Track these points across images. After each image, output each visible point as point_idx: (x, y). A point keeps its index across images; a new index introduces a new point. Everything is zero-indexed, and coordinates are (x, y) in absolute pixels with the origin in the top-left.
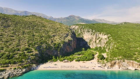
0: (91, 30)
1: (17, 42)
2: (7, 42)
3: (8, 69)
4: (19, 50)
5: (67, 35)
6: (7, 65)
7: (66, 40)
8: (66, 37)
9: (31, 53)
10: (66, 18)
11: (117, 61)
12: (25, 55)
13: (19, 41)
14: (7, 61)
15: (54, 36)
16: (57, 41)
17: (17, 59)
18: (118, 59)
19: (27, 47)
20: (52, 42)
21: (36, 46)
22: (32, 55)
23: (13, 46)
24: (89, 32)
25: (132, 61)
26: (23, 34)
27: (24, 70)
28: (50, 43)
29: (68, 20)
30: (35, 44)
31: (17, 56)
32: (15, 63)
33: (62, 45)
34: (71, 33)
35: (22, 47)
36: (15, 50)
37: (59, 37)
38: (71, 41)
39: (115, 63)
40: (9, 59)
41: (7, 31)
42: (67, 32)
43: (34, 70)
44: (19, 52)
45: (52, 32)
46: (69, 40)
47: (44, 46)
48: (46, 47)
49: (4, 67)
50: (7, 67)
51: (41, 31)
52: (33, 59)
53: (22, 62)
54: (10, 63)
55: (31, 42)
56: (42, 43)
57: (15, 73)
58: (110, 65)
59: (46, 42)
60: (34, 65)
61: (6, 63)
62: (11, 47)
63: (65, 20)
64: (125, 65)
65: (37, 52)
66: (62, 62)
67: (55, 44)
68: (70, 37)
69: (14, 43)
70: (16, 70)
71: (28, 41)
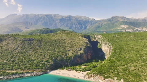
0: (108, 43)
1: (43, 56)
2: (38, 56)
3: (35, 71)
4: (42, 61)
5: (81, 49)
6: (35, 69)
7: (79, 53)
8: (79, 51)
9: (49, 64)
10: (107, 19)
11: (93, 75)
12: (45, 65)
13: (44, 55)
14: (35, 67)
15: (69, 50)
16: (70, 55)
17: (40, 67)
18: (94, 74)
19: (48, 59)
20: (66, 55)
21: (53, 58)
22: (48, 65)
23: (40, 59)
24: (106, 44)
25: (101, 76)
26: (48, 51)
27: (42, 73)
28: (63, 56)
29: (109, 22)
30: (53, 57)
31: (41, 65)
32: (38, 69)
33: (72, 58)
34: (85, 47)
35: (45, 60)
36: (40, 61)
37: (73, 51)
38: (83, 54)
39: (91, 76)
40: (36, 66)
41: (39, 49)
42: (81, 47)
43: (48, 73)
44: (42, 63)
45: (69, 47)
46: (81, 54)
47: (59, 58)
48: (60, 59)
49: (33, 70)
50: (35, 70)
51: (60, 47)
52: (49, 67)
53: (42, 68)
54: (36, 69)
55: (51, 56)
56: (57, 57)
57: (37, 74)
58: (88, 76)
59: (61, 56)
60: (48, 71)
61: (34, 69)
62: (39, 59)
63: (106, 23)
64: (97, 78)
65: (53, 63)
66: (67, 70)
67: (67, 57)
68: (83, 51)
69: (41, 57)
70: (38, 73)
71: (50, 56)
